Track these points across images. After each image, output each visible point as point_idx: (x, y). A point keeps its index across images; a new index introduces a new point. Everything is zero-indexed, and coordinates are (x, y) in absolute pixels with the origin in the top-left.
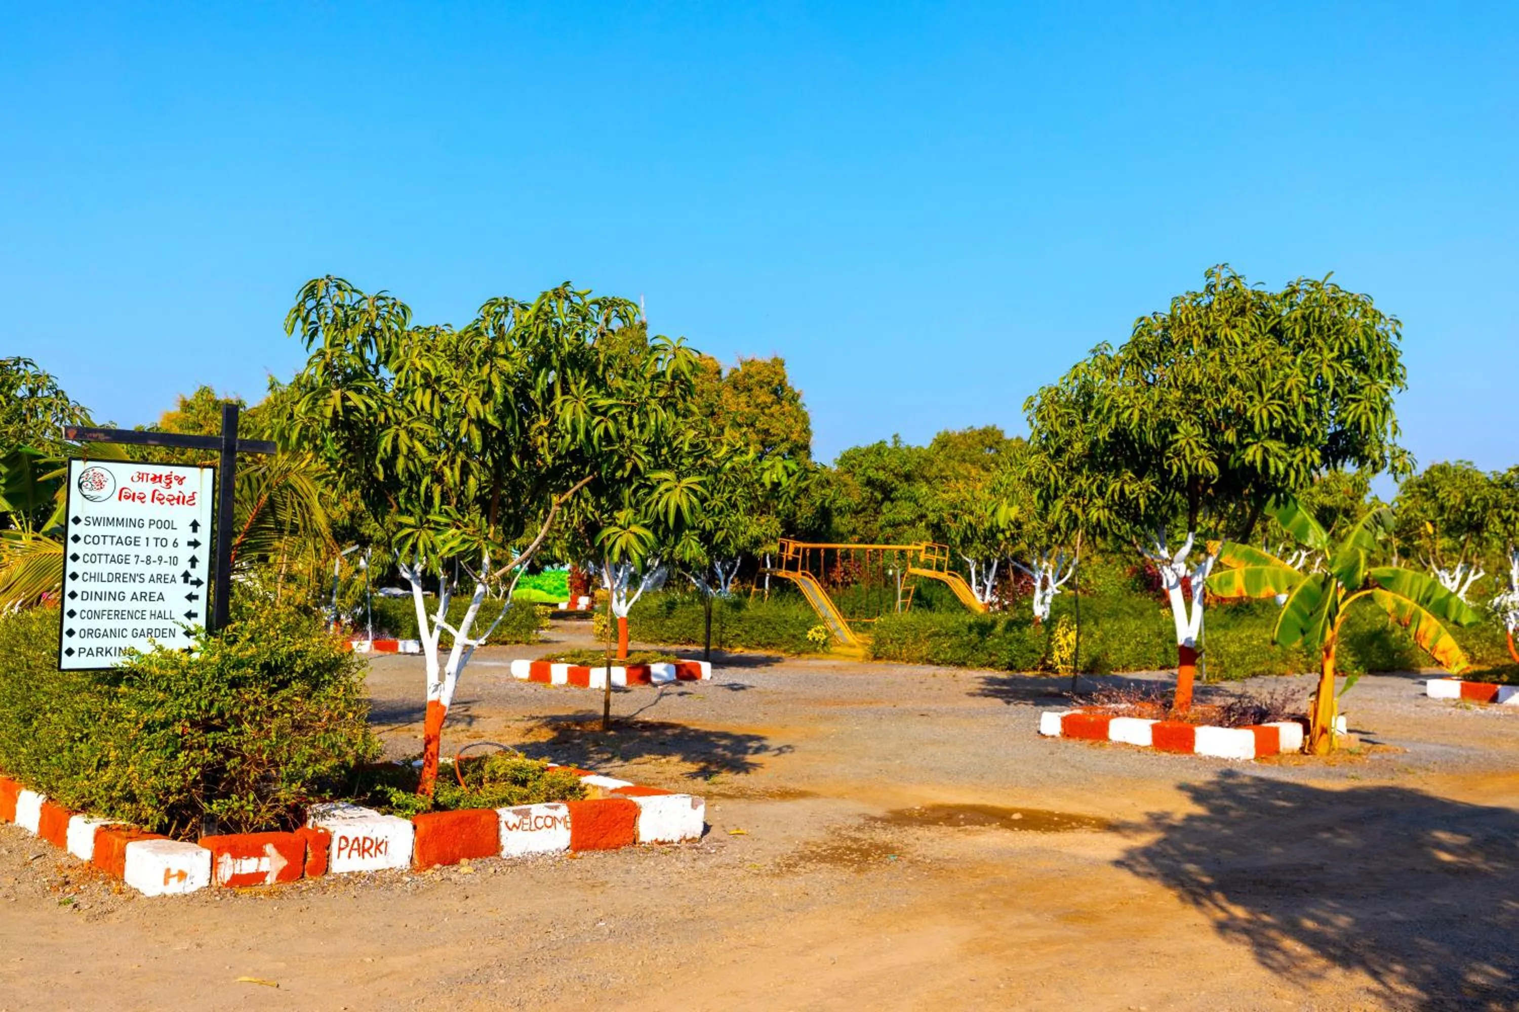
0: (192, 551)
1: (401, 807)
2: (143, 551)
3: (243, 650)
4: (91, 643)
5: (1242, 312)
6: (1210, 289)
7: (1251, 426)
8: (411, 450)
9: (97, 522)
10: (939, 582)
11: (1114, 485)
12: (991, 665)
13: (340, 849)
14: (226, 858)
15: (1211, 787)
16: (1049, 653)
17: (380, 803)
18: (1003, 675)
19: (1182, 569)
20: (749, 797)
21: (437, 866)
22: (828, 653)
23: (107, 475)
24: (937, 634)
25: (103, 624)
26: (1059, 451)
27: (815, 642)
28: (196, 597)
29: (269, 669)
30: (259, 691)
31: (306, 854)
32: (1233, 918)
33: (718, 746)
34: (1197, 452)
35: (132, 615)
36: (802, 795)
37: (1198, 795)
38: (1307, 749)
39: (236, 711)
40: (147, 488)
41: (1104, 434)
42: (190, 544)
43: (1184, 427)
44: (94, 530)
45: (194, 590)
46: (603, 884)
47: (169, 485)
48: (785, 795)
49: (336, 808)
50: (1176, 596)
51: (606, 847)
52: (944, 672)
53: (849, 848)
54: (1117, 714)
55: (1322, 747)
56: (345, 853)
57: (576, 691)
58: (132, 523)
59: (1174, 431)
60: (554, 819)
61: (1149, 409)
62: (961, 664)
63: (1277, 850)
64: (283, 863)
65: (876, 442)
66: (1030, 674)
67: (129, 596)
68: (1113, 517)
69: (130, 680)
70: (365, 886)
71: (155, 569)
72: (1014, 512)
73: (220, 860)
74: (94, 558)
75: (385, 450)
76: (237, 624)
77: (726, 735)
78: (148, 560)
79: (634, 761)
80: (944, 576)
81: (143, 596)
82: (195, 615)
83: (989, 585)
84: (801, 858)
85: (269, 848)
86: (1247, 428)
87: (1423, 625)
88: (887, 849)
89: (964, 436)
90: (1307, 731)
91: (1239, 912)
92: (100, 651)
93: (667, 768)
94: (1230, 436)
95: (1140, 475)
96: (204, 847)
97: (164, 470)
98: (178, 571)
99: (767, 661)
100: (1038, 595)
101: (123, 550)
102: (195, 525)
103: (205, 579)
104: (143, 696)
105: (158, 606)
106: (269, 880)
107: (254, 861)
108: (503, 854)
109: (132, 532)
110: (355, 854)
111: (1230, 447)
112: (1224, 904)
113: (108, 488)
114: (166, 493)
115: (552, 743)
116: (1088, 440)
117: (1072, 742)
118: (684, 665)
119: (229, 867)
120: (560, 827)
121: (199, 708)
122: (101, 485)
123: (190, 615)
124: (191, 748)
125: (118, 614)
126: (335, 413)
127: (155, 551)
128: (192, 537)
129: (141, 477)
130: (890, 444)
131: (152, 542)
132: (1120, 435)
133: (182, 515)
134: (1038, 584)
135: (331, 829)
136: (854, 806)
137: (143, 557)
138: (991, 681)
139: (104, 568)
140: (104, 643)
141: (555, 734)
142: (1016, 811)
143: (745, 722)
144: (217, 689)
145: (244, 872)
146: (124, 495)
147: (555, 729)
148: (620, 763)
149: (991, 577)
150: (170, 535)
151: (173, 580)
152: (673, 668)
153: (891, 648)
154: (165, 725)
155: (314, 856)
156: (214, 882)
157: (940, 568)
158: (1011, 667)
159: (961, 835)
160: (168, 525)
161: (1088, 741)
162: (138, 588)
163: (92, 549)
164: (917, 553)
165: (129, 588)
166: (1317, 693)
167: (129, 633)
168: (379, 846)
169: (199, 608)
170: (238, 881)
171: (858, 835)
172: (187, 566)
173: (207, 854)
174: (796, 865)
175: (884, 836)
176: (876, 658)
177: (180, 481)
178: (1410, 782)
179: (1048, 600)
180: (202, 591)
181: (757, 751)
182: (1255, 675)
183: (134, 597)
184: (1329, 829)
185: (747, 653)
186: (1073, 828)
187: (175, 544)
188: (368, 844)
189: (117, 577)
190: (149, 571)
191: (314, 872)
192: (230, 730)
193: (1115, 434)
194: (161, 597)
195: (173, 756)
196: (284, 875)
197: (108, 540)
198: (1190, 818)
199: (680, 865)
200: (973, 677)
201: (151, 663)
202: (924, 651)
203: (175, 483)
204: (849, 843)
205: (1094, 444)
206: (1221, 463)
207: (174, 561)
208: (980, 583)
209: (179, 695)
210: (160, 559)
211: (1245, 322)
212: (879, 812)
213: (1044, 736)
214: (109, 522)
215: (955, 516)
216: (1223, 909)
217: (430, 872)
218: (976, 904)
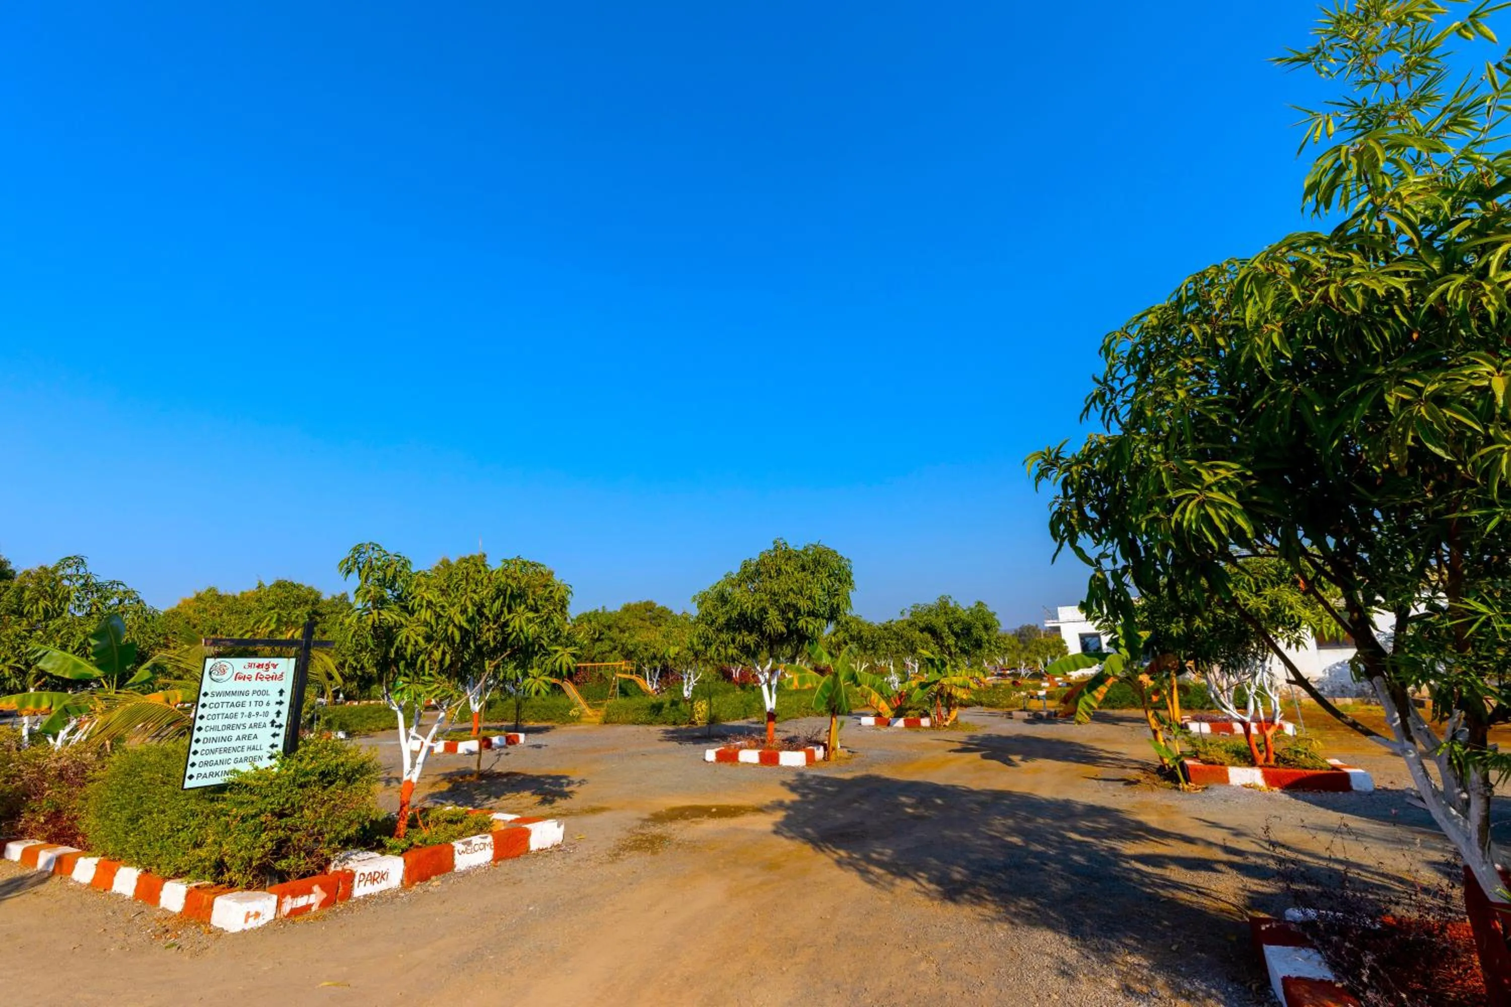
0: (278, 707)
1: (392, 849)
2: (246, 710)
3: (307, 765)
4: (206, 770)
5: (789, 558)
6: (776, 549)
7: (800, 610)
8: (416, 642)
9: (219, 694)
10: (630, 680)
11: (739, 638)
12: (665, 723)
13: (360, 881)
14: (288, 899)
15: (796, 783)
16: (693, 716)
17: (380, 847)
18: (671, 728)
19: (767, 675)
20: (576, 814)
21: (418, 883)
22: (580, 722)
23: (228, 665)
24: (637, 709)
25: (217, 757)
26: (713, 622)
27: (573, 716)
28: (278, 735)
29: (323, 774)
30: (316, 788)
31: (338, 888)
32: (841, 857)
33: (546, 784)
34: (777, 623)
35: (235, 750)
36: (602, 809)
37: (793, 788)
38: (826, 758)
39: (302, 803)
40: (253, 672)
41: (735, 614)
42: (277, 703)
43: (771, 611)
44: (216, 699)
45: (277, 731)
46: (521, 881)
47: (267, 669)
48: (594, 811)
49: (352, 854)
50: (765, 688)
51: (512, 857)
52: (641, 728)
53: (641, 840)
54: (741, 748)
55: (833, 757)
56: (362, 884)
57: (450, 756)
58: (242, 693)
59: (767, 613)
60: (485, 844)
61: (755, 603)
62: (650, 723)
63: (840, 815)
64: (324, 895)
65: (593, 610)
66: (684, 726)
67: (234, 738)
68: (739, 653)
69: (230, 790)
70: (377, 903)
71: (253, 720)
72: (677, 649)
73: (284, 900)
74: (215, 717)
75: (401, 641)
76: (303, 749)
77: (549, 777)
78: (250, 715)
79: (502, 798)
80: (634, 677)
81: (244, 737)
82: (276, 746)
83: (655, 680)
84: (620, 849)
85: (316, 888)
86: (798, 612)
87: (873, 697)
88: (662, 838)
89: (636, 605)
90: (826, 749)
91: (842, 853)
92: (211, 774)
93: (522, 800)
94: (791, 615)
95: (751, 633)
96: (272, 893)
97: (265, 661)
98: (268, 721)
99: (547, 729)
100: (685, 687)
101: (234, 710)
102: (281, 692)
103: (284, 724)
104: (239, 798)
105: (253, 743)
106: (314, 908)
107: (306, 898)
108: (456, 869)
109: (241, 699)
110: (368, 883)
111: (790, 620)
112: (833, 849)
113: (229, 673)
114: (265, 674)
115: (450, 790)
116: (727, 617)
117: (722, 764)
118: (510, 736)
119: (289, 904)
120: (488, 848)
121: (279, 803)
122: (224, 672)
123: (273, 746)
124: (271, 829)
125: (226, 750)
126: (374, 622)
127: (254, 709)
128: (279, 699)
129: (250, 666)
130: (600, 611)
131: (253, 704)
132: (742, 615)
133: (273, 687)
134: (686, 681)
135: (355, 870)
136: (633, 814)
137: (247, 713)
138: (667, 732)
139: (220, 722)
140: (215, 769)
141: (450, 785)
142: (713, 807)
143: (553, 768)
144: (291, 791)
145: (298, 906)
146: (238, 677)
147: (449, 782)
148: (495, 800)
149: (657, 676)
150: (265, 699)
151: (265, 726)
152: (504, 738)
153: (614, 718)
154: (253, 817)
155: (344, 889)
156: (278, 916)
157: (631, 673)
158: (674, 723)
159: (693, 825)
160: (265, 693)
161: (729, 764)
162: (241, 732)
163: (213, 711)
164: (621, 666)
165: (235, 733)
166: (830, 731)
167: (232, 762)
168: (383, 876)
169: (280, 741)
170: (295, 912)
171: (642, 831)
172: (274, 716)
173: (275, 898)
174: (619, 854)
175: (657, 830)
176: (606, 723)
177: (275, 666)
178: (875, 771)
179: (691, 688)
180: (282, 732)
181: (568, 784)
182: (786, 720)
183: (238, 738)
184: (855, 801)
185: (536, 725)
186: (743, 814)
187: (268, 704)
188: (377, 875)
189: (228, 727)
190: (248, 721)
191: (342, 899)
192: (296, 816)
193: (739, 614)
194: (256, 737)
195: (258, 837)
196: (324, 904)
197: (225, 705)
198: (793, 802)
199: (558, 863)
200: (657, 730)
201: (247, 777)
202: (631, 718)
203: (271, 668)
204: (640, 837)
205: (730, 619)
206: (787, 627)
207: (266, 714)
208: (651, 679)
209: (265, 797)
210: (257, 714)
211: (792, 563)
212: (646, 816)
213: (708, 762)
214: (227, 694)
215: (646, 649)
216: (834, 852)
217: (414, 887)
218: (720, 866)
